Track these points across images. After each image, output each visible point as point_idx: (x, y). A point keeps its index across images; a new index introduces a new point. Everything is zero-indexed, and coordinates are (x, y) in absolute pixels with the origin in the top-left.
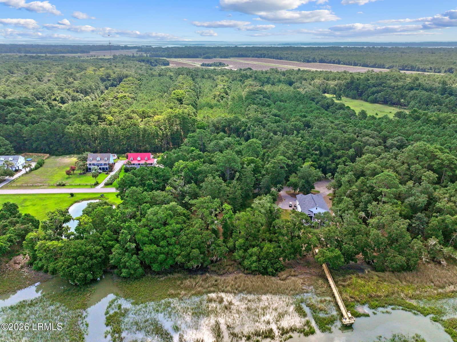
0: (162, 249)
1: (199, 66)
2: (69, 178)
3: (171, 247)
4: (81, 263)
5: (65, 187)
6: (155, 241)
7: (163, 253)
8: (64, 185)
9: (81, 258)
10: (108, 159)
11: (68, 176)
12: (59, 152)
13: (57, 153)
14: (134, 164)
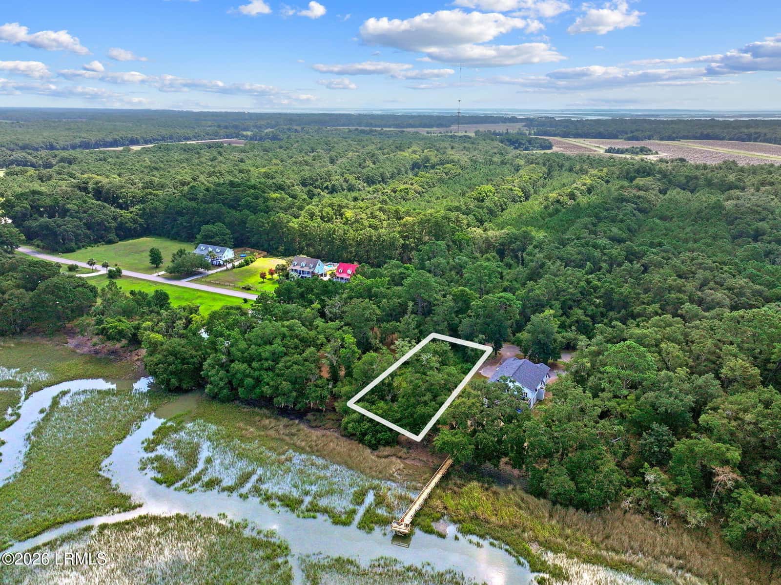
0: (252, 371)
1: (602, 152)
2: (263, 282)
3: (262, 372)
4: (170, 364)
5: (249, 291)
6: (249, 361)
7: (252, 377)
8: (249, 289)
9: (171, 359)
10: (314, 267)
11: (262, 280)
12: (279, 252)
13: (275, 252)
14: (342, 278)
